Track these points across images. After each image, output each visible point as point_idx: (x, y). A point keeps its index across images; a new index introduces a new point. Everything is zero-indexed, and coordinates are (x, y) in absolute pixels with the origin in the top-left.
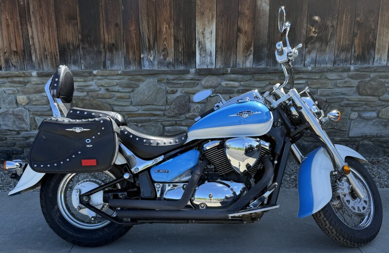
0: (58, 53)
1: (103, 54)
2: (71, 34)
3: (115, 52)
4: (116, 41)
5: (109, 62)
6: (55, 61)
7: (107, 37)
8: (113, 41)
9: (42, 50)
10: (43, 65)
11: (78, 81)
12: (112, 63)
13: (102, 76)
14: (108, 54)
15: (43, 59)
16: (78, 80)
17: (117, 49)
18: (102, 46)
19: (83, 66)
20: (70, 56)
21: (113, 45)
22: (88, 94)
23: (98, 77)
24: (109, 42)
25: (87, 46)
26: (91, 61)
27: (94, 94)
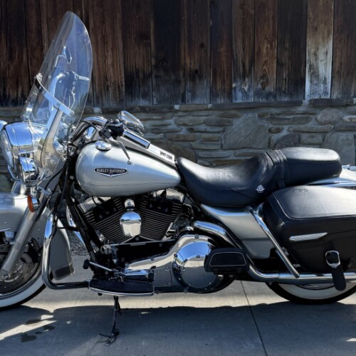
0: (124, 84)
1: (183, 83)
2: (141, 59)
3: (197, 81)
4: (200, 67)
5: (189, 94)
6: (119, 94)
7: (189, 62)
8: (197, 67)
9: (102, 79)
10: (102, 99)
11: (154, 119)
12: (194, 96)
13: (186, 111)
14: (188, 84)
15: (103, 91)
16: (155, 117)
17: (201, 78)
18: (181, 73)
19: (155, 100)
20: (139, 87)
21: (196, 71)
22: (165, 136)
23: (180, 114)
24: (190, 68)
25: (162, 73)
26: (166, 93)
27: (174, 136)
